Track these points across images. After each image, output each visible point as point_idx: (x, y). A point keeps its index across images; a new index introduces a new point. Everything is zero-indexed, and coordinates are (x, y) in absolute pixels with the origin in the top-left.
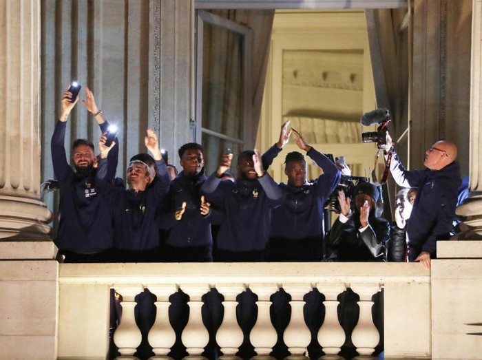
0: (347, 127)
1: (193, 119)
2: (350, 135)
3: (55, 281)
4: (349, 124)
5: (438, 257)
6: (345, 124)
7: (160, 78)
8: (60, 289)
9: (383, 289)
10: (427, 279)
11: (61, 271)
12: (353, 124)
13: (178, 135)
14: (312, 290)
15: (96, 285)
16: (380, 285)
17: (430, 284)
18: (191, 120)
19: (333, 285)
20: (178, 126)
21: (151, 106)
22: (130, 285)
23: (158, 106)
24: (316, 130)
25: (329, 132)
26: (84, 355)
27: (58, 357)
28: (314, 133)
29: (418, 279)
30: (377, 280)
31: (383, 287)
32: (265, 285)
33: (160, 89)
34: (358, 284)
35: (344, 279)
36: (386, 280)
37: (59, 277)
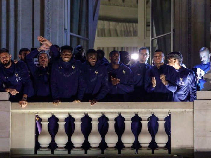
0: (121, 25)
1: (66, 28)
2: (123, 29)
3: (9, 111)
4: (122, 24)
5: (197, 99)
6: (120, 24)
7: (50, 8)
8: (11, 115)
9: (170, 115)
10: (192, 110)
11: (12, 106)
12: (124, 24)
13: (59, 37)
14: (135, 116)
15: (29, 113)
16: (169, 113)
17: (193, 112)
18: (65, 29)
19: (145, 113)
20: (59, 32)
21: (46, 22)
22: (46, 113)
23: (49, 22)
24: (105, 27)
25: (111, 27)
26: (24, 148)
27: (11, 149)
28: (104, 28)
29: (187, 110)
30: (167, 110)
31: (170, 114)
32: (112, 113)
33: (50, 13)
34: (158, 112)
35: (151, 110)
36: (172, 110)
37: (11, 109)
